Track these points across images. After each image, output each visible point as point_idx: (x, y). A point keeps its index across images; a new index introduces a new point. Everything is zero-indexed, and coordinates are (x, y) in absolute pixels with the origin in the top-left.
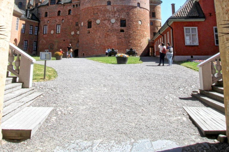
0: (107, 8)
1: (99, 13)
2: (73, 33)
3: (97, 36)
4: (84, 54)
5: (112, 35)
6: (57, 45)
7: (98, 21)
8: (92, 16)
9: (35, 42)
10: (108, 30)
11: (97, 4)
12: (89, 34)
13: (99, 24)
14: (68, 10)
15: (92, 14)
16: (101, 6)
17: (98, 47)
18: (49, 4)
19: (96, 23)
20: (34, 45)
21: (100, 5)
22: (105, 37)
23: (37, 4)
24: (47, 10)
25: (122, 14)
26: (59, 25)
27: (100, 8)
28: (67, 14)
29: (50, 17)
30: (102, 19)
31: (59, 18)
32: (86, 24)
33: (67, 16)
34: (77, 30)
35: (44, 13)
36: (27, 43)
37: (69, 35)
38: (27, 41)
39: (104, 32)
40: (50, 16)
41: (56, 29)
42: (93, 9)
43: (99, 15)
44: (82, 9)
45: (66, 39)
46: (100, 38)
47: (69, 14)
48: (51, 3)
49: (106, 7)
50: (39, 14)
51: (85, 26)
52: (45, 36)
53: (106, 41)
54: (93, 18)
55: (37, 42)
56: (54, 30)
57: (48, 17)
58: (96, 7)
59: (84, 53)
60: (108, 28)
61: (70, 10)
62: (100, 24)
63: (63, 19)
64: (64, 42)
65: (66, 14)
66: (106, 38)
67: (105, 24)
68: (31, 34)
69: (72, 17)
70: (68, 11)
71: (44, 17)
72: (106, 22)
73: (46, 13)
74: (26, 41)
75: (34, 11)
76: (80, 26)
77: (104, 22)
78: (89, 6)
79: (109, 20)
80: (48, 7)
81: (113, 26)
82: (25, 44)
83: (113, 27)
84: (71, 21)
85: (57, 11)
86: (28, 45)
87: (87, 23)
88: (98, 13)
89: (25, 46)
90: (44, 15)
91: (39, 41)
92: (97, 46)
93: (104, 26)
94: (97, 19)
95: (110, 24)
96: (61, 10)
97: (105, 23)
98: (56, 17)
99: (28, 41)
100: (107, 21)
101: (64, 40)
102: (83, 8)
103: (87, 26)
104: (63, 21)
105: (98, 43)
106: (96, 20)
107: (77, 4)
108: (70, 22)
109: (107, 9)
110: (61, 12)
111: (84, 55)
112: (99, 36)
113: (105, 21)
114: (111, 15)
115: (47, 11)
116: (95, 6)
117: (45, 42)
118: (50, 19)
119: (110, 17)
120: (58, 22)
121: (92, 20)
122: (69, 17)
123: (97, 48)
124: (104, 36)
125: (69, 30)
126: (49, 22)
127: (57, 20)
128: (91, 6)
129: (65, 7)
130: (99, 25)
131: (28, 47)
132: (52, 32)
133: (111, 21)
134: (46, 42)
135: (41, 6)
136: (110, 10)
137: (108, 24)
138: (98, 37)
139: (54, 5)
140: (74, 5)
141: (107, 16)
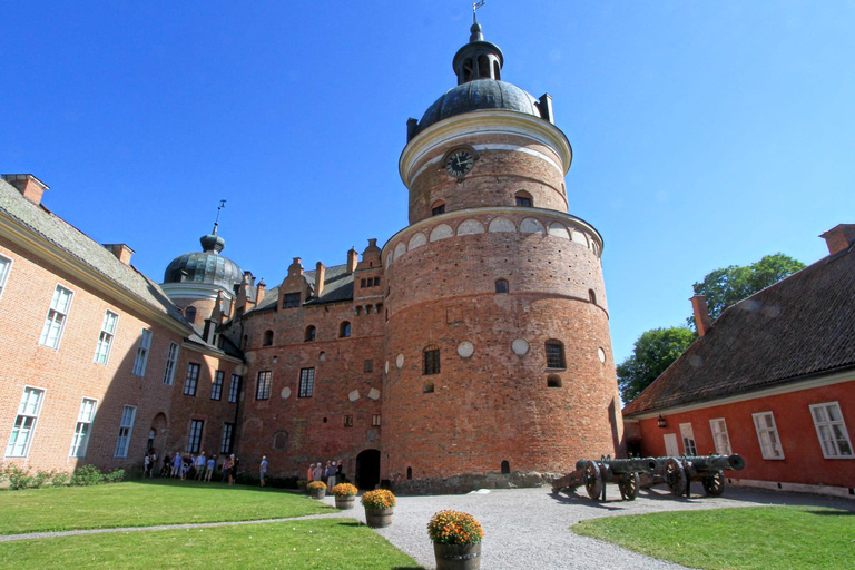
0: (496, 301)
1: (467, 320)
2: (354, 396)
3: (464, 403)
4: (410, 469)
5: (523, 398)
6: (299, 435)
7: (466, 349)
8: (441, 332)
9: (228, 424)
10: (505, 381)
11: (460, 291)
12: (432, 394)
13: (470, 357)
14: (340, 322)
15: (441, 325)
16: (475, 296)
17: (468, 443)
18: (280, 307)
19: (457, 354)
20: (225, 436)
21: (468, 292)
22: (496, 407)
23: (240, 310)
24: (271, 323)
25: (550, 325)
26: (308, 369)
27: (471, 302)
28: (337, 337)
29: (280, 347)
30: (478, 339)
31: (309, 348)
32: (419, 362)
33: (336, 341)
34: (367, 387)
35: (263, 335)
36: (202, 430)
37: (341, 402)
38: (203, 422)
39: (489, 386)
40: (282, 344)
41: (298, 381)
42: (441, 307)
43: (467, 327)
44: (400, 312)
45: (333, 417)
46: (476, 408)
47: (343, 335)
48: (285, 302)
49: (493, 301)
50: (246, 336)
51: (414, 367)
52: (260, 406)
53: (502, 421)
54: (444, 340)
55: (235, 426)
56: (291, 385)
57: (274, 344)
58: (454, 301)
59: (409, 465)
60: (505, 372)
61: (345, 324)
62: (474, 359)
63: (322, 352)
64: (324, 425)
65: (334, 334)
66: (501, 411)
67: (493, 358)
68: (218, 398)
69: (352, 346)
70: (338, 327)
71: (261, 346)
72: (495, 351)
73: (270, 334)
74: (197, 421)
75: (232, 329)
76: (391, 368)
77: (487, 350)
78: (429, 297)
79: (507, 344)
80: (274, 315)
81: (522, 365)
82: (193, 431)
83: (523, 370)
84: (347, 356)
85: (305, 328)
86: (203, 436)
87: (421, 358)
88: (462, 322)
89: (191, 439)
90: (262, 339)
91: (241, 423)
92: (465, 439)
93: (491, 366)
94: (459, 342)
95: (509, 358)
96: (316, 325)
97: (491, 354)
98: (299, 345)
99: (205, 423)
100: (499, 347)
101: (325, 420)
102: (403, 308)
103: (420, 365)
104: (323, 358)
105: (469, 427)
106: (455, 343)
107: (369, 303)
108: (345, 360)
109: (496, 306)
110: (317, 330)
111: (414, 473)
112: (472, 404)
113: (492, 348)
114: (511, 325)
115: (272, 329)
116: (451, 295)
117: (261, 424)
118: (282, 353)
119: (508, 333)
120: (306, 361)
121: (444, 346)
122: (343, 344)
123: (468, 448)
124: (491, 403)
125: (343, 385)
126: (275, 361)
127: (304, 355)
128: (437, 297)
129: (329, 314)
130: (470, 363)
131: (202, 442)
132: (286, 393)
133: (514, 347)
134: (265, 424)
135: (253, 312)
136: (508, 308)
137: (503, 358)
138: (468, 407)
139: (295, 310)
140: (359, 308)
141: (500, 331)
